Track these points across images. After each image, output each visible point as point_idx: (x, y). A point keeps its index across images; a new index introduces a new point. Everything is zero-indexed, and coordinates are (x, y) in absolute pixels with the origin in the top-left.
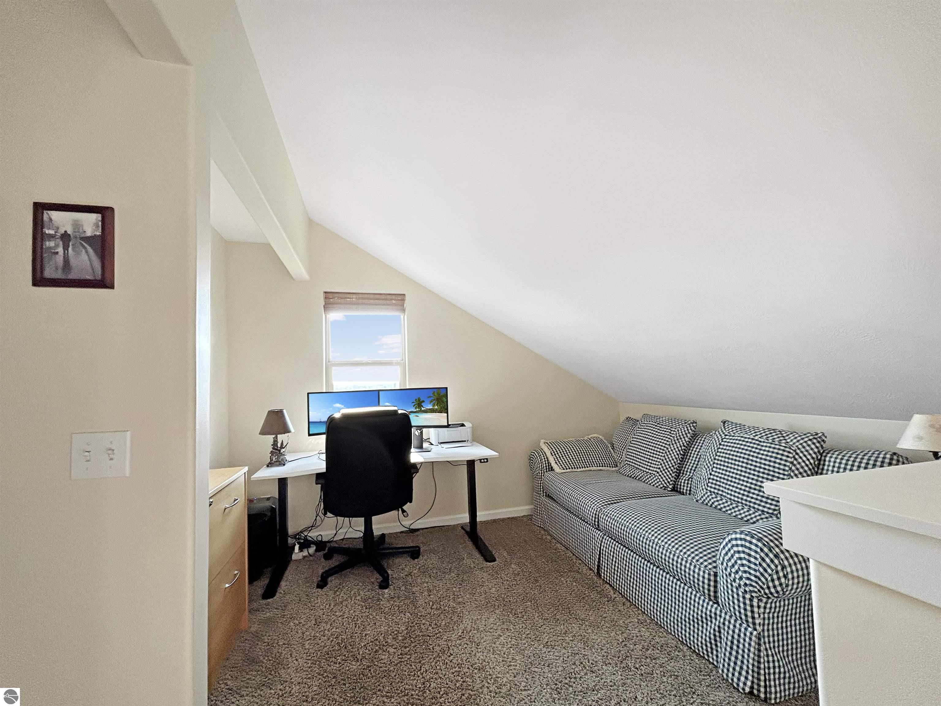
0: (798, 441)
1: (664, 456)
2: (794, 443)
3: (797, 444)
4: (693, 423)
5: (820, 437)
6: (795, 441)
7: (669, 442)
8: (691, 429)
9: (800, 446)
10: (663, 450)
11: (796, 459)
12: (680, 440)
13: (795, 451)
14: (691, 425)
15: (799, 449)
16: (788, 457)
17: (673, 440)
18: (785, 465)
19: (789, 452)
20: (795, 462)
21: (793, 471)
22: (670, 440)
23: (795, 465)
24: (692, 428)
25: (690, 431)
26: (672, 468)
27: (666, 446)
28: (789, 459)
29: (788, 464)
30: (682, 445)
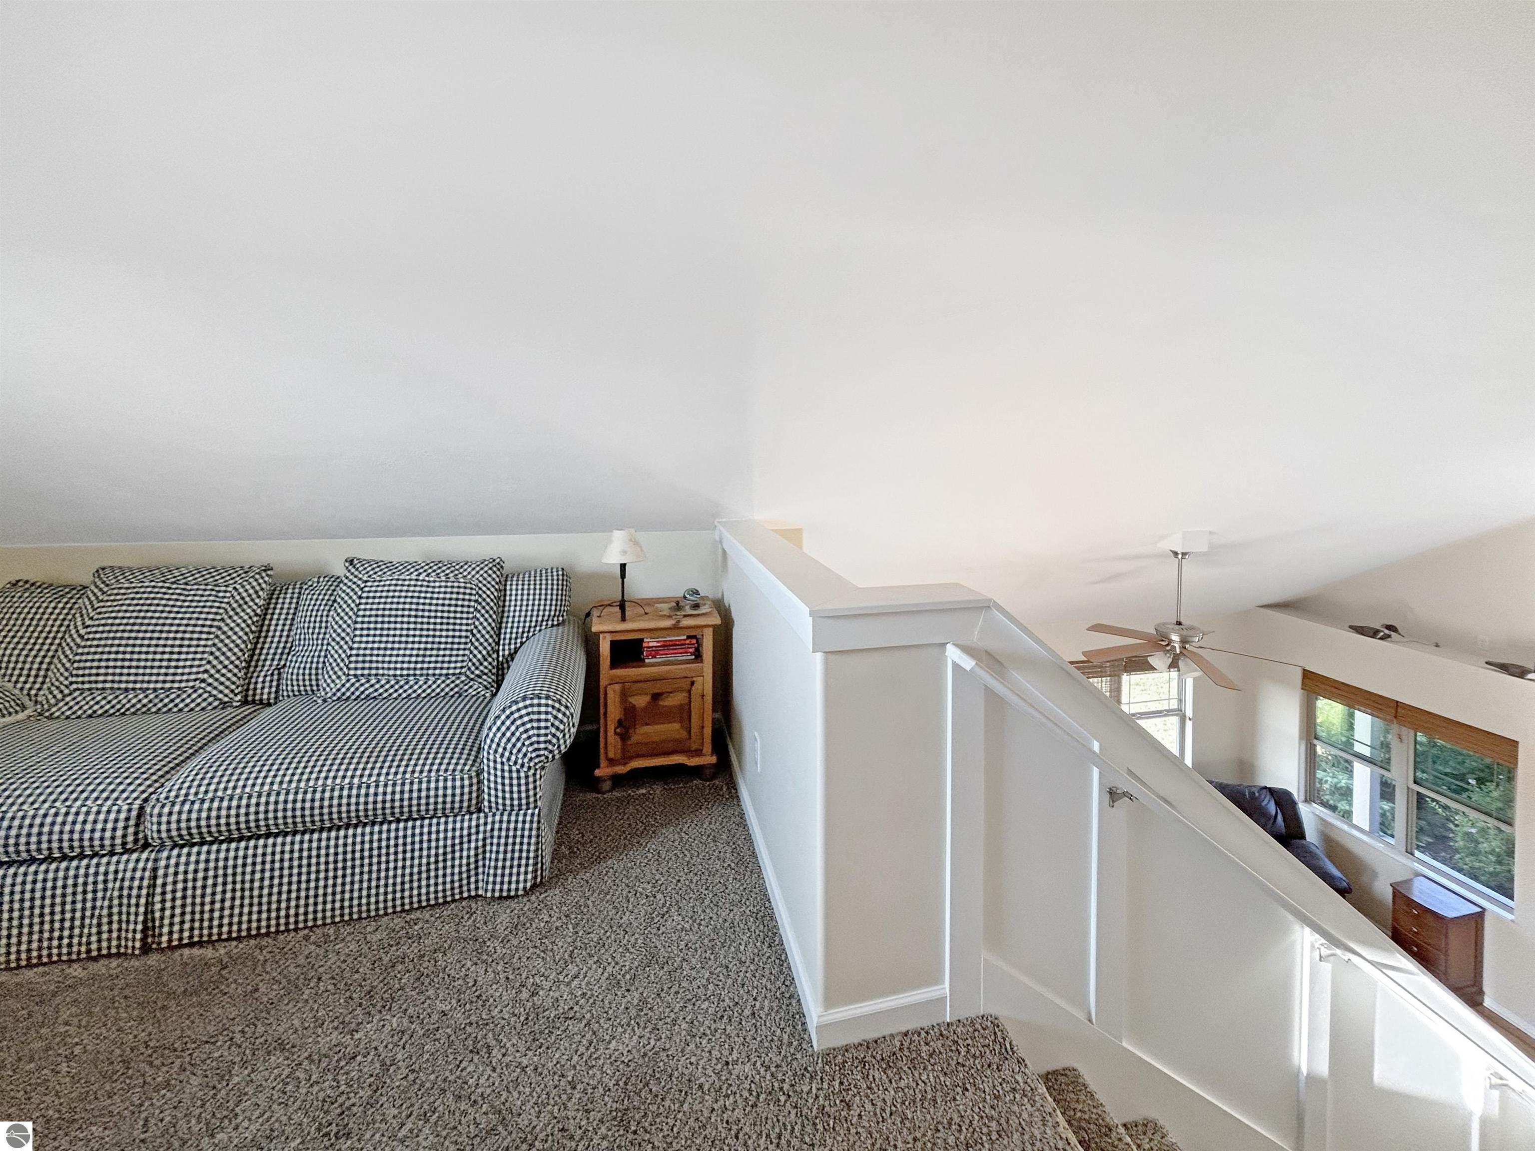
0: (478, 572)
1: (214, 645)
2: (473, 576)
3: (477, 576)
4: (265, 571)
5: (499, 564)
6: (473, 573)
7: (221, 614)
8: (265, 582)
9: (481, 579)
10: (209, 633)
11: (480, 596)
12: (245, 607)
13: (477, 586)
14: (264, 574)
15: (480, 582)
16: (471, 594)
17: (229, 609)
18: (469, 606)
19: (471, 589)
20: (480, 600)
21: (479, 612)
22: (221, 611)
23: (480, 604)
24: (267, 579)
25: (264, 586)
26: (237, 662)
27: (216, 623)
28: (473, 598)
29: (472, 604)
30: (252, 614)
